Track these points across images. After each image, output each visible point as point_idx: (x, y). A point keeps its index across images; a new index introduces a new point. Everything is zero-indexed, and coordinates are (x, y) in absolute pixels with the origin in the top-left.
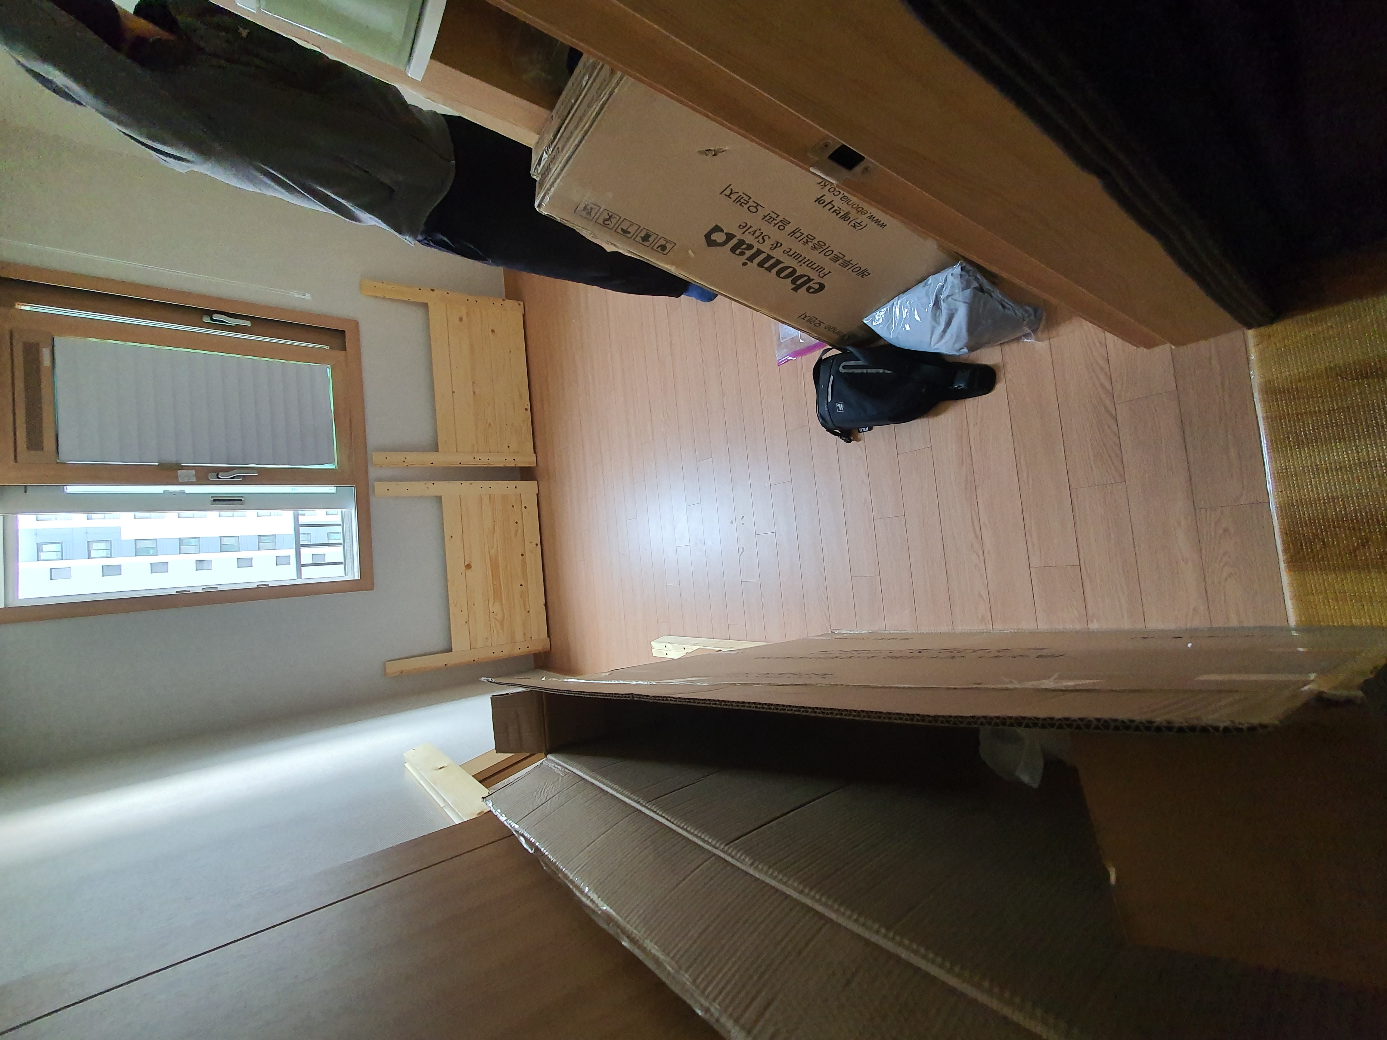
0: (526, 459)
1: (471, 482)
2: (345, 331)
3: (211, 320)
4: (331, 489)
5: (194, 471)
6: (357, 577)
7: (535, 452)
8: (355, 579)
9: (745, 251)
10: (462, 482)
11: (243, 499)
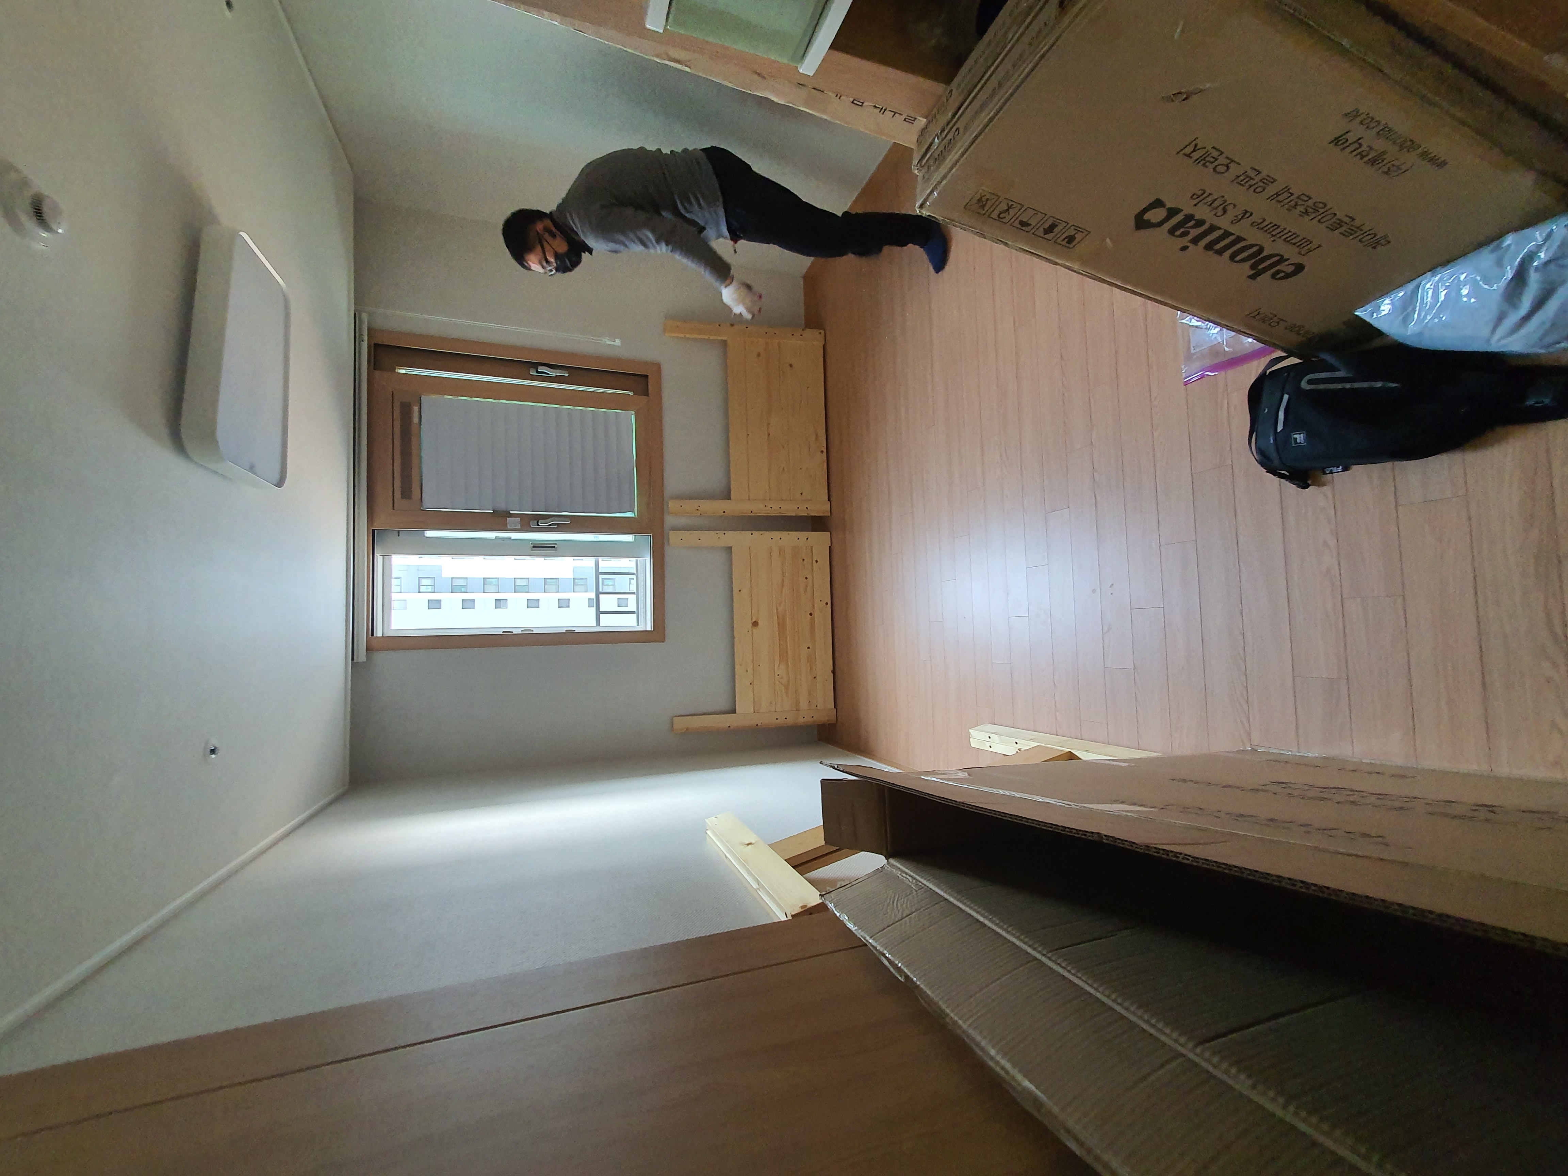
0: (819, 507)
1: (761, 532)
2: (647, 375)
3: (537, 373)
4: (629, 538)
5: (519, 518)
6: (649, 628)
7: (829, 500)
8: (647, 630)
9: (1190, 230)
10: (752, 532)
11: (556, 546)
